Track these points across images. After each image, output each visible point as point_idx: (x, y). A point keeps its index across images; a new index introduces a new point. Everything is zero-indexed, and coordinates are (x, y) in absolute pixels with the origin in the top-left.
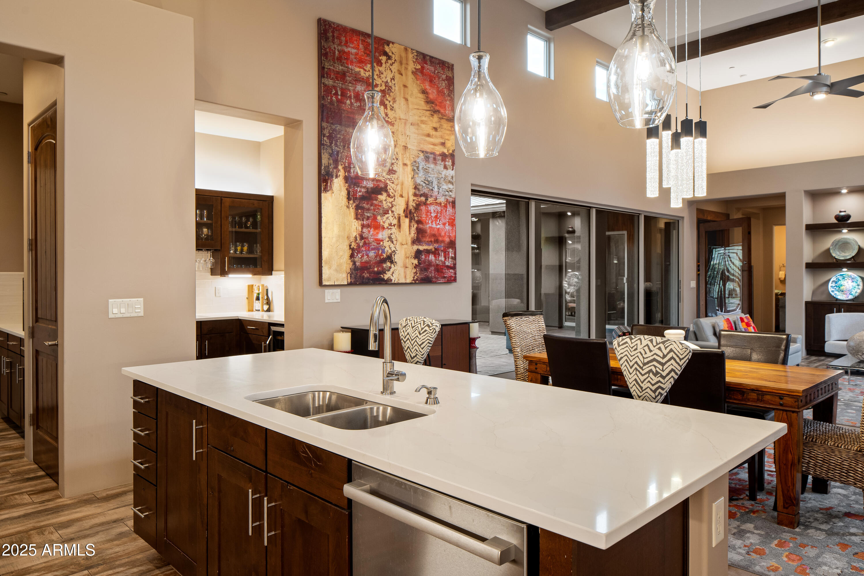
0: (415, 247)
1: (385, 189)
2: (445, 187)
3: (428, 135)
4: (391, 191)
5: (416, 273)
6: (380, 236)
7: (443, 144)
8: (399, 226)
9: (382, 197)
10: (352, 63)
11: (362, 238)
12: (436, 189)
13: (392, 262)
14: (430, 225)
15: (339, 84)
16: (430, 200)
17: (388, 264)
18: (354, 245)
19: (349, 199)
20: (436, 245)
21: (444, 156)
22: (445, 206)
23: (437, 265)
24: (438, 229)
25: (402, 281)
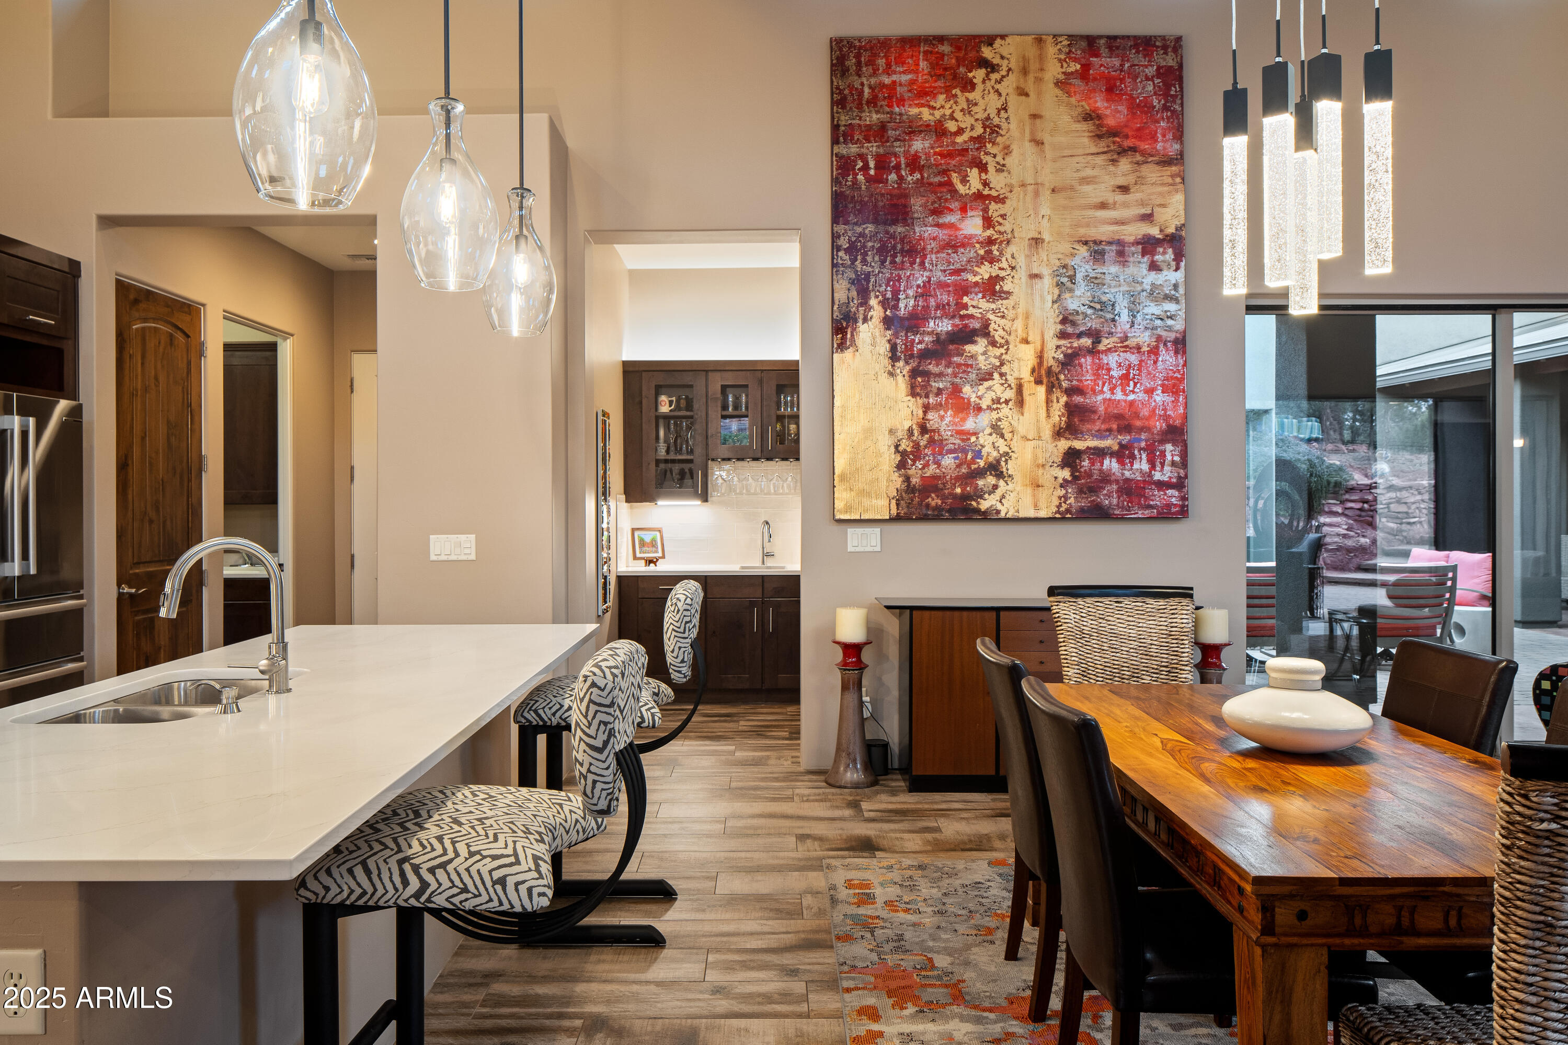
0: (1064, 444)
1: (985, 331)
2: (1153, 309)
3: (1103, 206)
4: (998, 335)
5: (1066, 497)
6: (969, 425)
7: (1148, 218)
8: (1020, 403)
9: (978, 347)
10: (901, 101)
11: (924, 429)
12: (1125, 317)
13: (1000, 475)
14: (1108, 395)
15: (872, 148)
16: (1106, 343)
17: (991, 480)
18: (905, 445)
19: (894, 358)
20: (1125, 438)
21: (1148, 245)
22: (1154, 351)
23: (1127, 480)
24: (1132, 403)
25: (1031, 514)
